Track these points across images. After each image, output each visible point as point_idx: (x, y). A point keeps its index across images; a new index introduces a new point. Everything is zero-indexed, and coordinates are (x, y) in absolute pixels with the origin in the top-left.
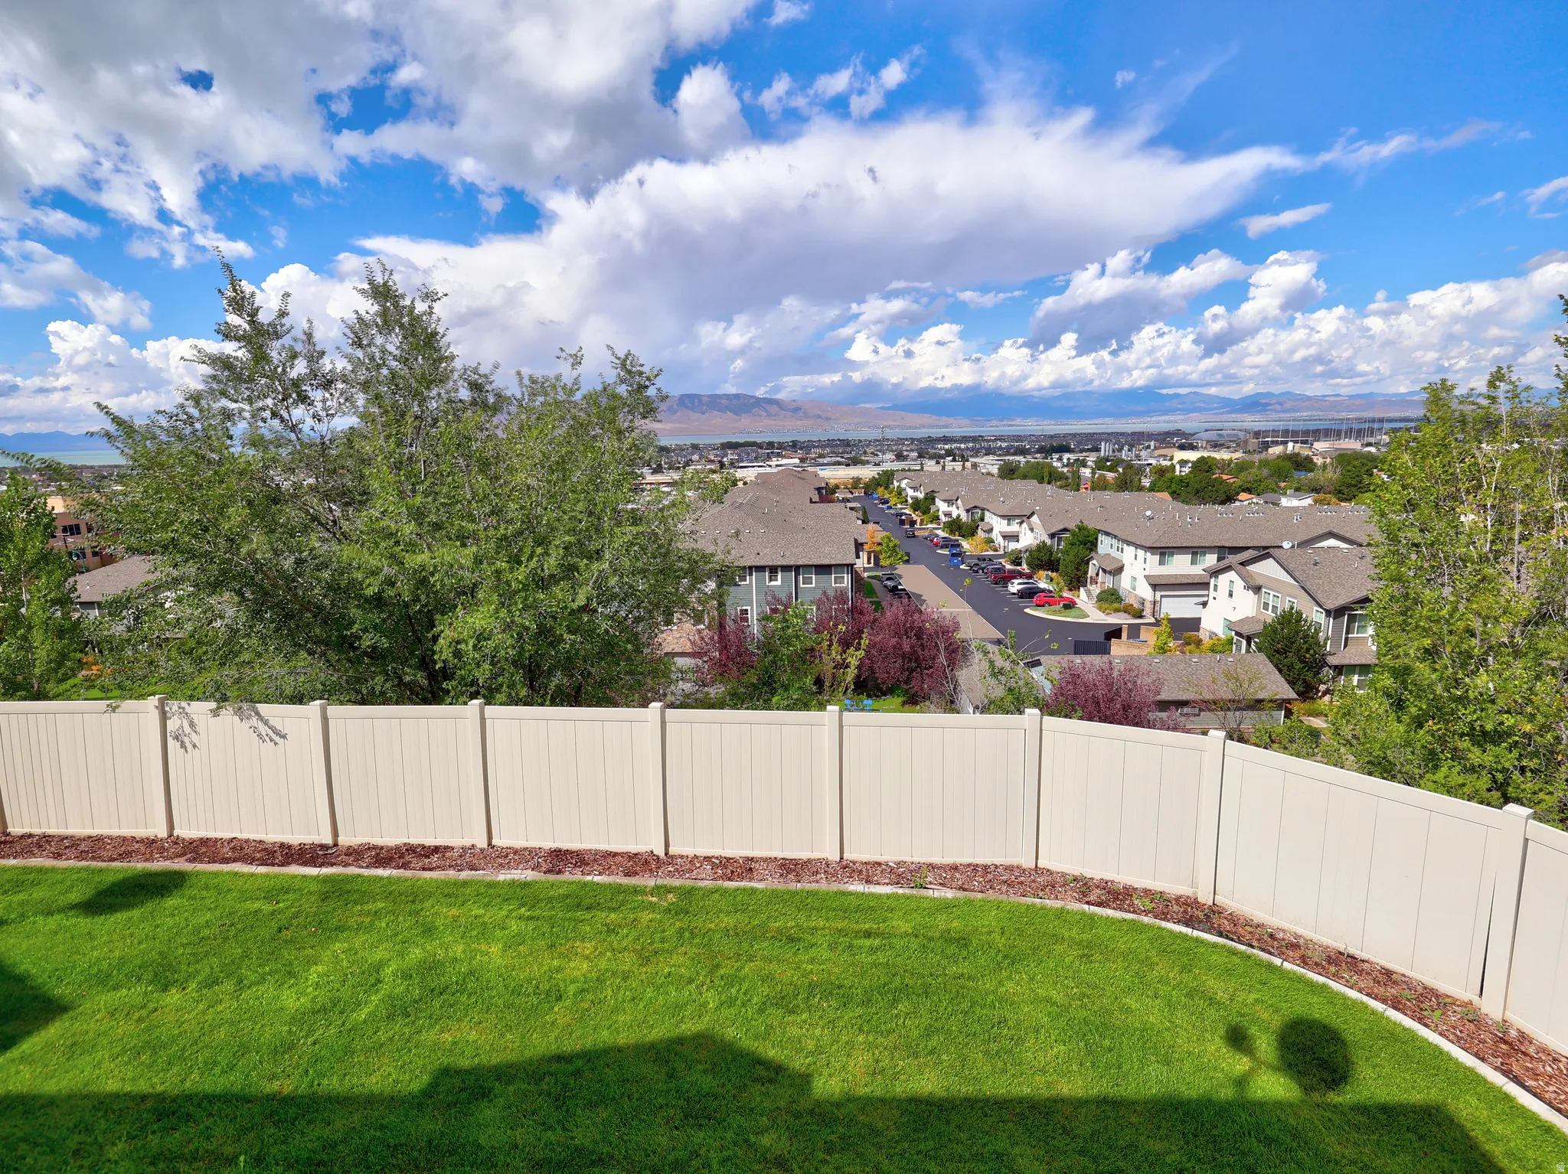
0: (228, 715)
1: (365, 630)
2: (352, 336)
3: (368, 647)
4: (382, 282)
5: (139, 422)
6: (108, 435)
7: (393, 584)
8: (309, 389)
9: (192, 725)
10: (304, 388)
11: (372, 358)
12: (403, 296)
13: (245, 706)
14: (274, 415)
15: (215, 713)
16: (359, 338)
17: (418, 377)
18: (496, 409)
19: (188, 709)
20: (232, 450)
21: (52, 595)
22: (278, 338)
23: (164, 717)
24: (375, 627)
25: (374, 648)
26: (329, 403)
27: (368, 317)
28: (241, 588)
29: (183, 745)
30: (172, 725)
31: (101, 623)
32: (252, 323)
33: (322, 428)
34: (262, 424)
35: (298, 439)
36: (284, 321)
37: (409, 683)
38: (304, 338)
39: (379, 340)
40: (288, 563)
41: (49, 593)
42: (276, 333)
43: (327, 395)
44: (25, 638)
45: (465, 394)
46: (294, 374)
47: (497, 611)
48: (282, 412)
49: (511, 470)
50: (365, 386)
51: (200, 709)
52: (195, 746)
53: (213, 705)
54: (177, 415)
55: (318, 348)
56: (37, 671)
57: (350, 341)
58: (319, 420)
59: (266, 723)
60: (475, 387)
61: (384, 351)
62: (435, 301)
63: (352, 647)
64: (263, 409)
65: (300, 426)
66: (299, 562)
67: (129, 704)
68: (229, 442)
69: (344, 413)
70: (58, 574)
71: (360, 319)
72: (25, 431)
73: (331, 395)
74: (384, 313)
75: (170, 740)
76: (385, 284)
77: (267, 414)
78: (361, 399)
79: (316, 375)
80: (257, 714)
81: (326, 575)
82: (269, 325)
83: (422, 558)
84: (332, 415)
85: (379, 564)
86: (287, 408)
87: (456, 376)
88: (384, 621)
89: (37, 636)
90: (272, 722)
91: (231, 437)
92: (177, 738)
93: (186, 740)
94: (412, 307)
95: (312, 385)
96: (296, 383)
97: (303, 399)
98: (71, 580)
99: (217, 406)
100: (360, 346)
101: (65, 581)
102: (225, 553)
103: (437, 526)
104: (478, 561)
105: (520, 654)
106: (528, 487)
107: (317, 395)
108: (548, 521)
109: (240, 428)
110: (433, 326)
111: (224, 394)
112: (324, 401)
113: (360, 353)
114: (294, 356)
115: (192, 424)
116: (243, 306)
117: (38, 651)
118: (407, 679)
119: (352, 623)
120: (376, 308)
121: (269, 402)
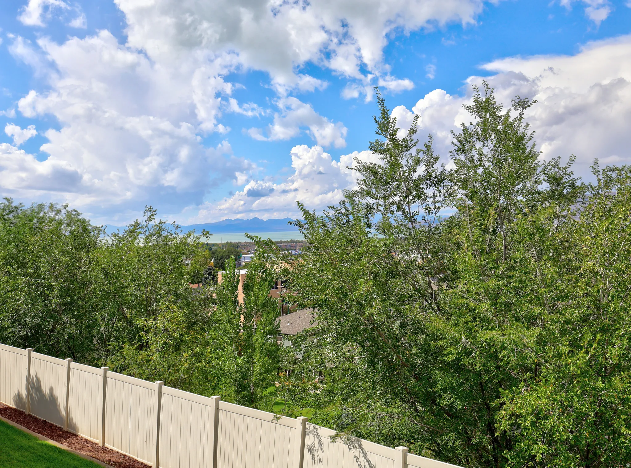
0: (340, 443)
1: (445, 391)
2: (458, 144)
3: (446, 405)
4: (484, 99)
5: (319, 214)
6: (300, 225)
7: (468, 354)
8: (425, 187)
9: (320, 444)
10: (422, 186)
11: (472, 161)
12: (499, 108)
13: (353, 438)
14: (399, 208)
15: (333, 439)
16: (463, 145)
17: (506, 175)
18: (571, 198)
19: (319, 430)
20: (369, 235)
21: (267, 329)
22: (408, 150)
23: (304, 433)
24: (453, 389)
25: (450, 406)
26: (437, 198)
27: (471, 129)
28: (363, 342)
29: (313, 458)
30: (309, 440)
31: (289, 351)
32: (393, 140)
33: (431, 217)
34: (391, 215)
35: (413, 227)
36: (413, 137)
37: (476, 444)
38: (425, 149)
39: (478, 145)
40: (396, 325)
41: (266, 326)
42: (406, 146)
43: (437, 192)
44: (250, 356)
45: (544, 187)
46: (415, 176)
47: (555, 392)
48: (404, 206)
49: (581, 257)
50: (465, 184)
51: (326, 432)
52: (320, 460)
53: (333, 432)
54: (340, 210)
55: (434, 155)
56: (254, 379)
57: (456, 148)
58: (429, 212)
59: (365, 455)
60: (554, 180)
61: (481, 154)
62: (525, 108)
63: (433, 402)
64: (392, 204)
65: (415, 217)
66: (404, 325)
67: (285, 419)
68: (367, 230)
69: (447, 205)
70: (272, 314)
71: (466, 131)
72: (273, 218)
73: (440, 192)
74: (484, 124)
75: (306, 451)
76: (488, 100)
77: (394, 208)
78: (460, 194)
79: (430, 176)
80: (360, 446)
81: (421, 338)
82: (404, 140)
83: (494, 334)
84: (439, 208)
85: (458, 336)
86: (408, 203)
87: (539, 170)
88: (462, 384)
89: (257, 355)
90: (369, 456)
91: (369, 226)
92: (310, 451)
93: (315, 454)
94: (507, 116)
95: (427, 184)
96: (417, 183)
97: (420, 195)
98: (278, 319)
99: (364, 202)
100: (464, 152)
101: (274, 320)
102: (356, 314)
103: (508, 306)
104: (541, 342)
105: (577, 439)
106: (596, 274)
107: (430, 192)
108: (615, 309)
109: (376, 219)
110: (522, 130)
111: (369, 194)
112: (434, 196)
113: (462, 157)
114: (418, 162)
115: (347, 216)
116: (388, 128)
117: (256, 365)
118: (474, 441)
119: (435, 383)
120: (478, 119)
121: (397, 199)
